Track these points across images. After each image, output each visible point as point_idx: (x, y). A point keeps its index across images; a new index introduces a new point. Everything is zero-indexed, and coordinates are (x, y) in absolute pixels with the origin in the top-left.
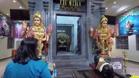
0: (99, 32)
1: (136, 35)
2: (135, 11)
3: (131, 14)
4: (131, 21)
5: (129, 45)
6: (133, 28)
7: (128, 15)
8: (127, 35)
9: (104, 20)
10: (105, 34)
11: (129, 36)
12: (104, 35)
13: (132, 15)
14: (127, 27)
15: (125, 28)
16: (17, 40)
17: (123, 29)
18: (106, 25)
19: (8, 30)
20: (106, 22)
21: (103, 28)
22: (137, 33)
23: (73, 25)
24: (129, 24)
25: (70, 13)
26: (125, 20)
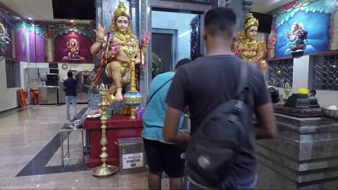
0: (241, 47)
1: (310, 56)
2: (312, 2)
3: (302, 9)
4: (301, 25)
5: (294, 78)
6: (305, 40)
7: (297, 10)
8: (292, 57)
9: (252, 23)
10: (252, 52)
11: (294, 59)
12: (250, 54)
13: (304, 11)
14: (293, 37)
15: (287, 39)
16: (25, 67)
17: (284, 43)
18: (256, 33)
19: (7, 40)
20: (256, 28)
21: (248, 40)
22: (313, 52)
23: (176, 30)
24: (297, 32)
25: (181, 5)
26: (290, 22)
